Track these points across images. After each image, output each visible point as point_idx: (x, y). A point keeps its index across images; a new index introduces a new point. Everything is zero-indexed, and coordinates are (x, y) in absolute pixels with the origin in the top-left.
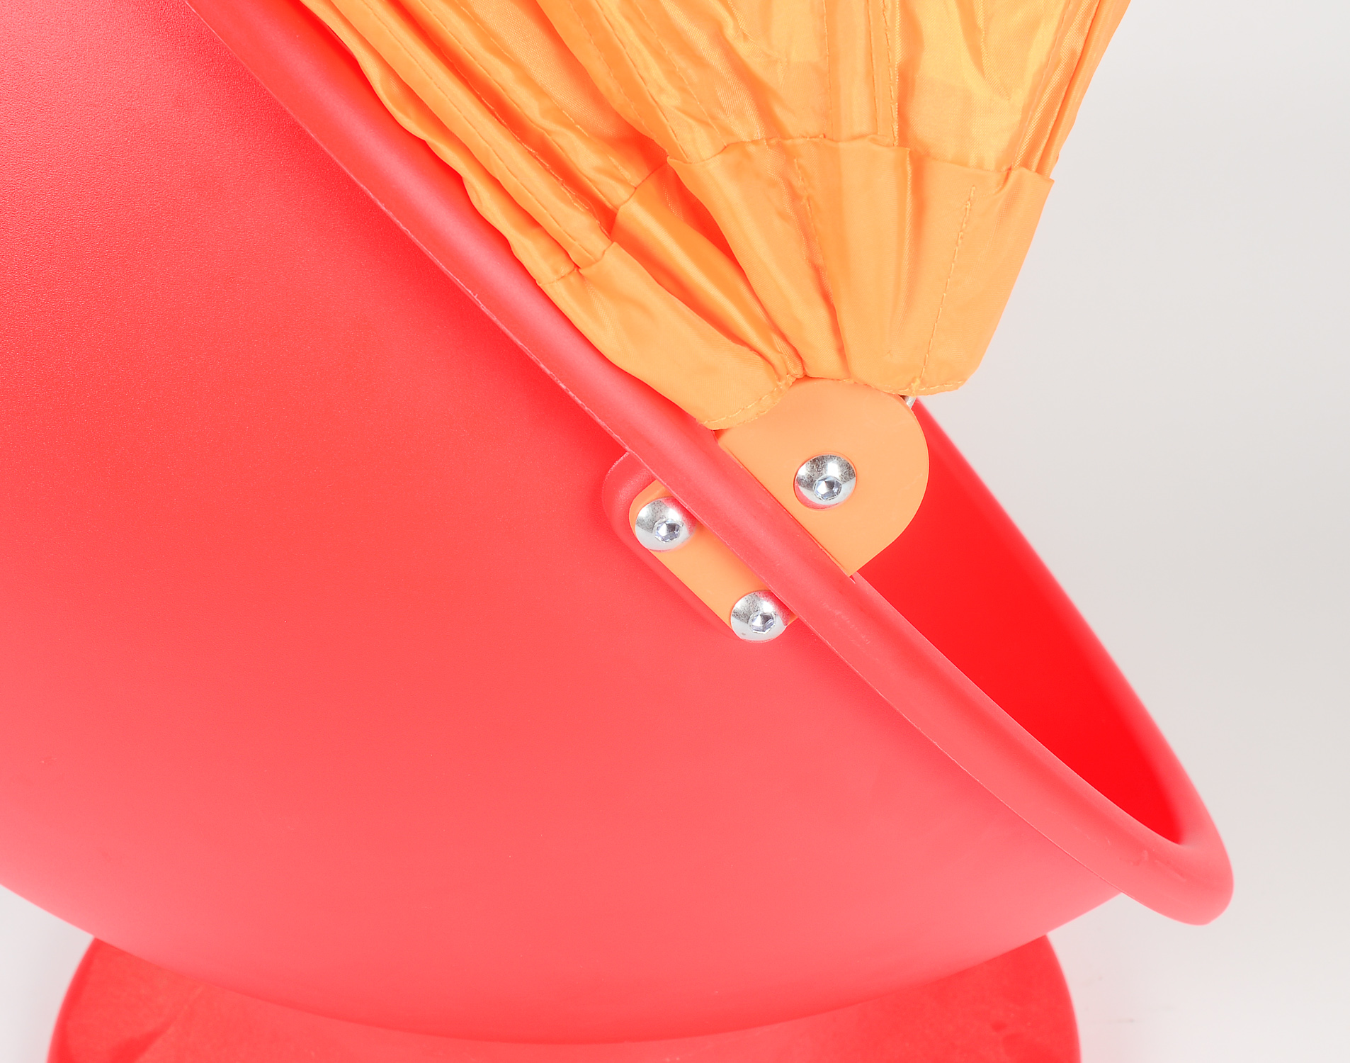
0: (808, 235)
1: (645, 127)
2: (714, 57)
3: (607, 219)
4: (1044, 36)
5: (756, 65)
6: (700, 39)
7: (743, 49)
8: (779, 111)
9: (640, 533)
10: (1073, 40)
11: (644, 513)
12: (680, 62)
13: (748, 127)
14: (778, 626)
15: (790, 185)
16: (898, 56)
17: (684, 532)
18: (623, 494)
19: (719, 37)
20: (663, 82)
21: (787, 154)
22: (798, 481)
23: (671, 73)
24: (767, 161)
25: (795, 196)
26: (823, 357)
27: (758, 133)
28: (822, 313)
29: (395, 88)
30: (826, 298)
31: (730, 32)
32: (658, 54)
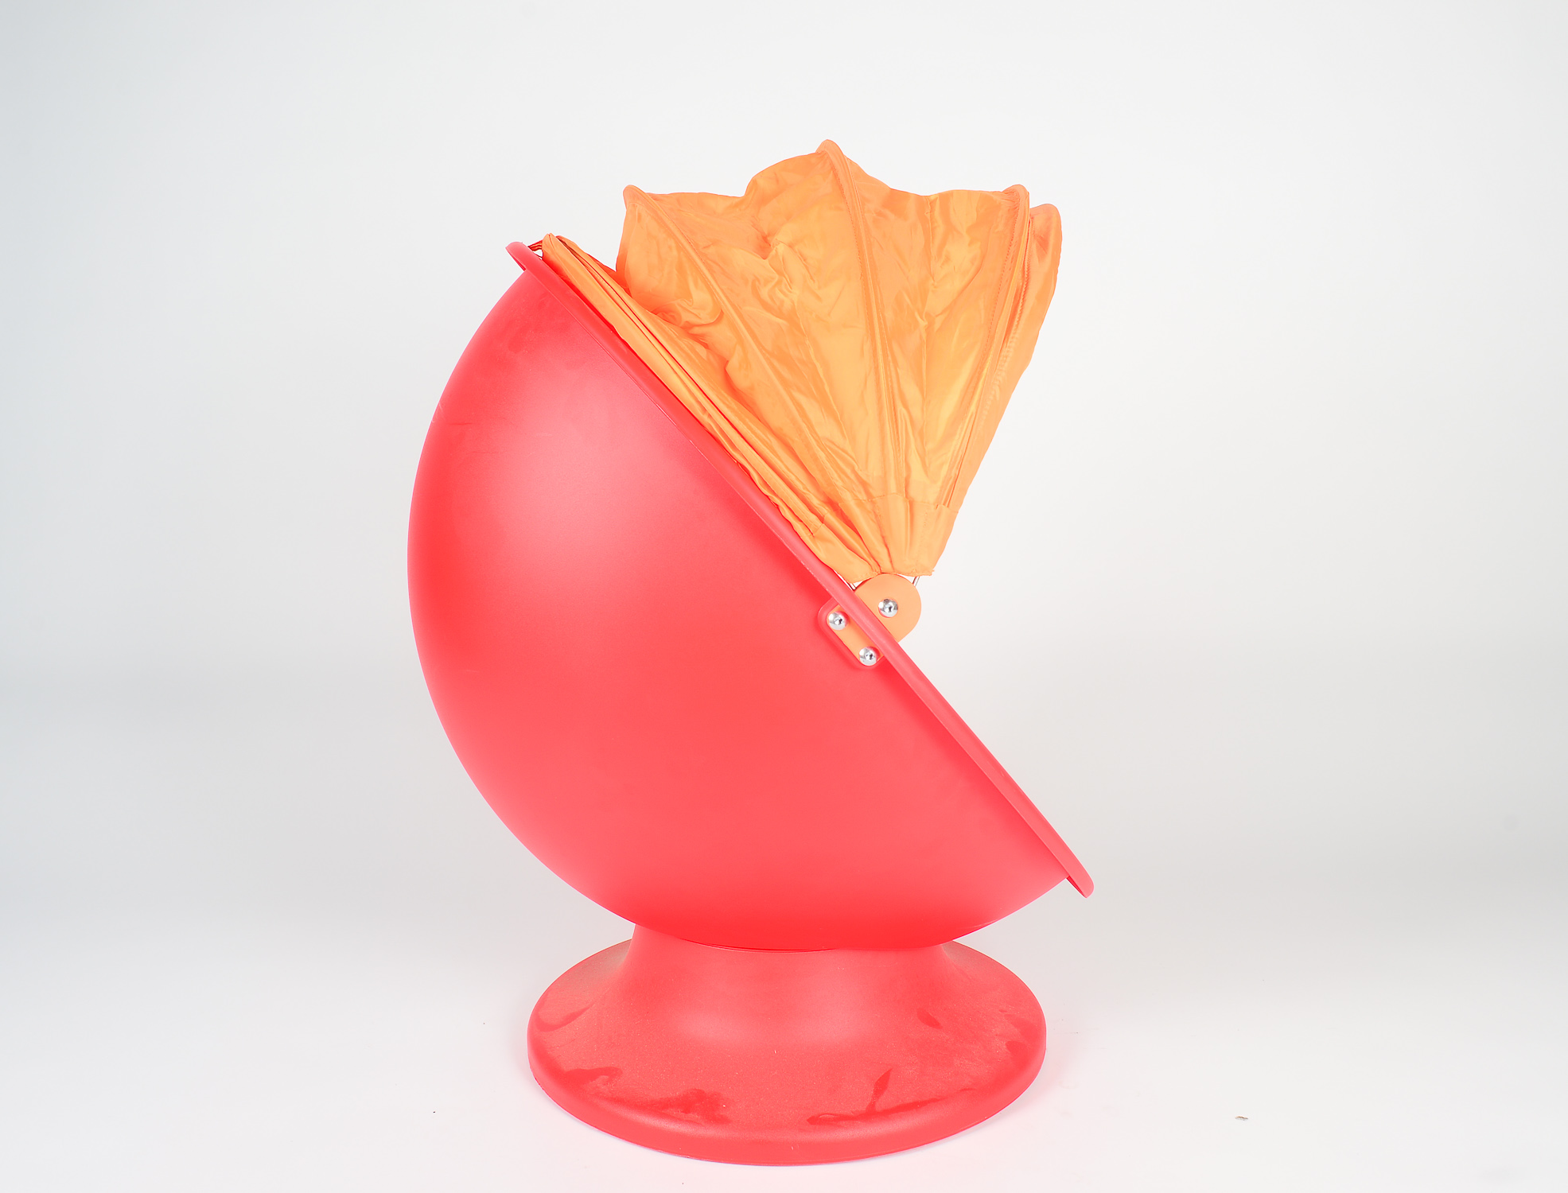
0: (880, 528)
1: (835, 499)
2: (852, 477)
3: (822, 519)
4: (945, 468)
5: (864, 477)
6: (848, 471)
7: (860, 473)
8: (871, 490)
9: (831, 625)
10: (954, 471)
11: (831, 617)
12: (843, 476)
13: (863, 496)
14: (874, 661)
15: (875, 512)
16: (904, 475)
17: (843, 623)
18: (825, 614)
19: (854, 471)
20: (838, 479)
21: (873, 503)
22: (880, 610)
23: (840, 477)
24: (869, 506)
25: (876, 516)
26: (886, 565)
27: (865, 498)
28: (886, 550)
29: (761, 482)
30: (886, 546)
31: (856, 468)
32: (836, 472)
